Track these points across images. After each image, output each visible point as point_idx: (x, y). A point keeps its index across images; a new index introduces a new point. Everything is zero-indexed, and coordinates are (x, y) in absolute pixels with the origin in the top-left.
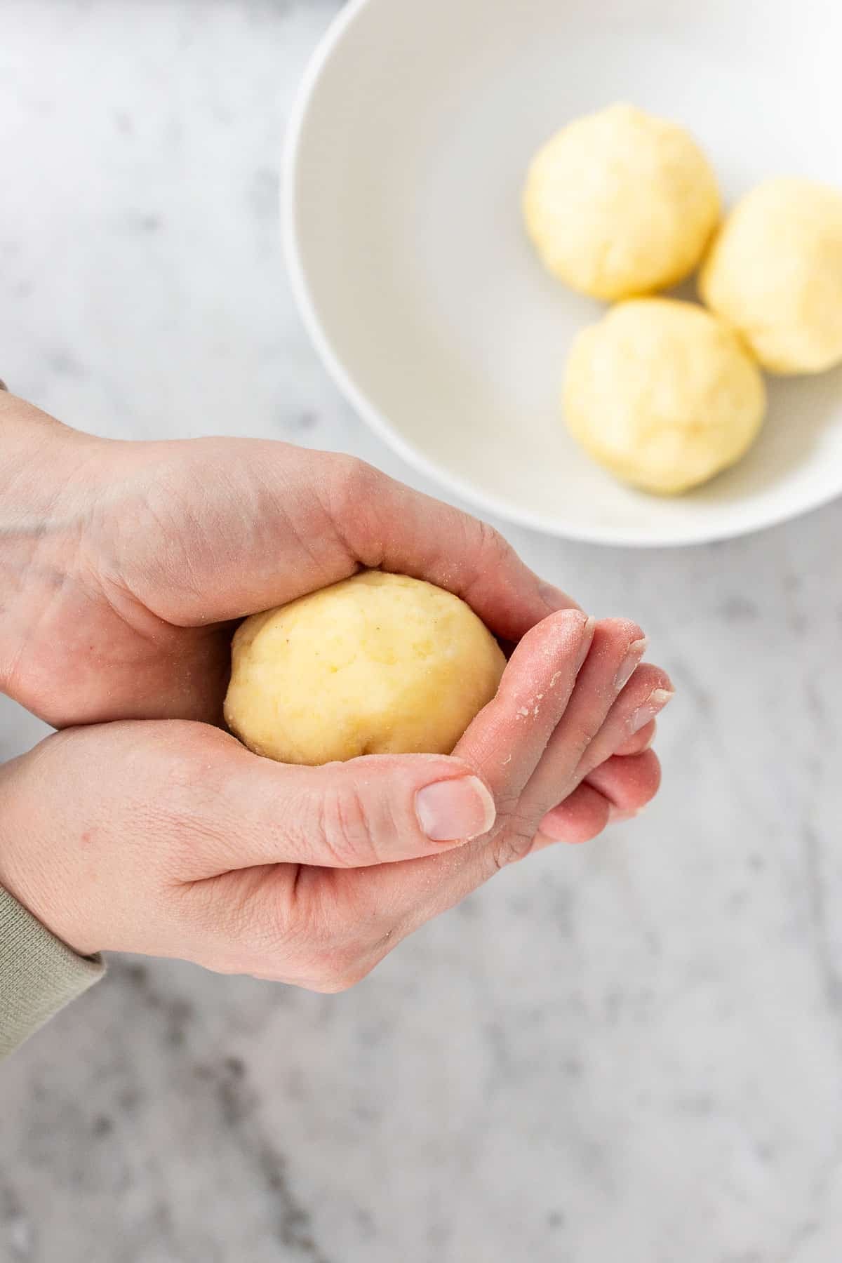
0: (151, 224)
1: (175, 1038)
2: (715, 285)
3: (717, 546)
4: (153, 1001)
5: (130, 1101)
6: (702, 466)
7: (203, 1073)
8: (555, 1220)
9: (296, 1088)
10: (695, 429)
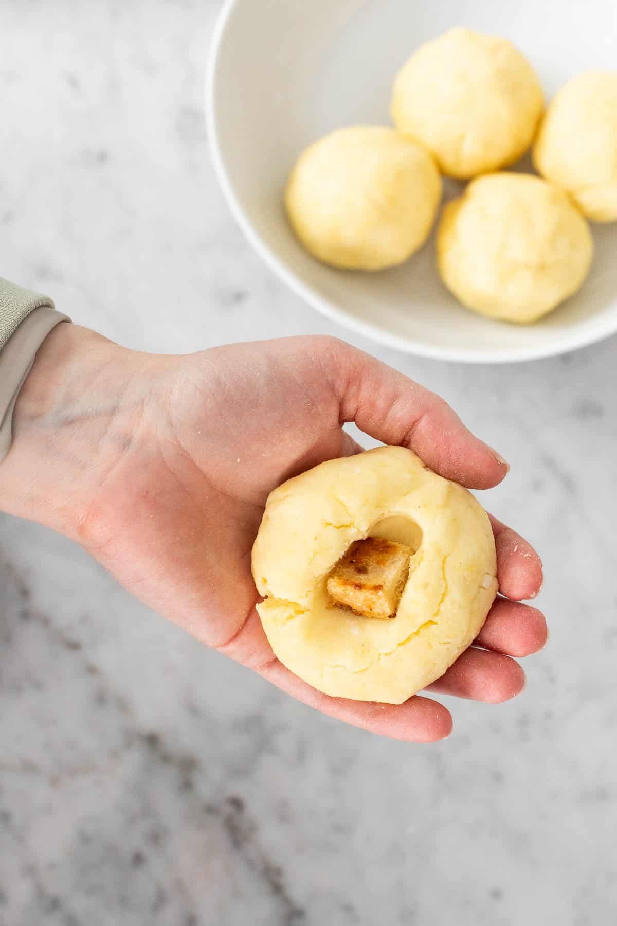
0: (102, 157)
1: (187, 786)
2: (545, 159)
3: (566, 358)
4: (166, 759)
5: (156, 838)
6: (550, 299)
7: (210, 810)
8: (496, 895)
9: (283, 814)
10: (542, 268)
